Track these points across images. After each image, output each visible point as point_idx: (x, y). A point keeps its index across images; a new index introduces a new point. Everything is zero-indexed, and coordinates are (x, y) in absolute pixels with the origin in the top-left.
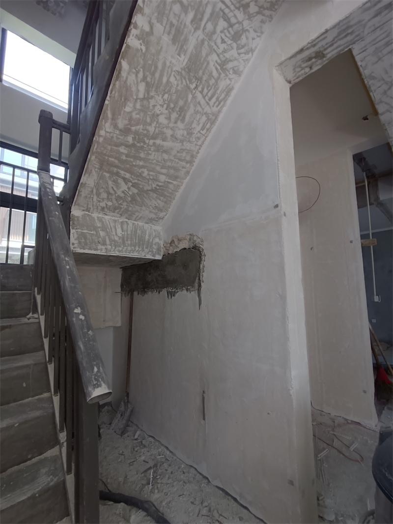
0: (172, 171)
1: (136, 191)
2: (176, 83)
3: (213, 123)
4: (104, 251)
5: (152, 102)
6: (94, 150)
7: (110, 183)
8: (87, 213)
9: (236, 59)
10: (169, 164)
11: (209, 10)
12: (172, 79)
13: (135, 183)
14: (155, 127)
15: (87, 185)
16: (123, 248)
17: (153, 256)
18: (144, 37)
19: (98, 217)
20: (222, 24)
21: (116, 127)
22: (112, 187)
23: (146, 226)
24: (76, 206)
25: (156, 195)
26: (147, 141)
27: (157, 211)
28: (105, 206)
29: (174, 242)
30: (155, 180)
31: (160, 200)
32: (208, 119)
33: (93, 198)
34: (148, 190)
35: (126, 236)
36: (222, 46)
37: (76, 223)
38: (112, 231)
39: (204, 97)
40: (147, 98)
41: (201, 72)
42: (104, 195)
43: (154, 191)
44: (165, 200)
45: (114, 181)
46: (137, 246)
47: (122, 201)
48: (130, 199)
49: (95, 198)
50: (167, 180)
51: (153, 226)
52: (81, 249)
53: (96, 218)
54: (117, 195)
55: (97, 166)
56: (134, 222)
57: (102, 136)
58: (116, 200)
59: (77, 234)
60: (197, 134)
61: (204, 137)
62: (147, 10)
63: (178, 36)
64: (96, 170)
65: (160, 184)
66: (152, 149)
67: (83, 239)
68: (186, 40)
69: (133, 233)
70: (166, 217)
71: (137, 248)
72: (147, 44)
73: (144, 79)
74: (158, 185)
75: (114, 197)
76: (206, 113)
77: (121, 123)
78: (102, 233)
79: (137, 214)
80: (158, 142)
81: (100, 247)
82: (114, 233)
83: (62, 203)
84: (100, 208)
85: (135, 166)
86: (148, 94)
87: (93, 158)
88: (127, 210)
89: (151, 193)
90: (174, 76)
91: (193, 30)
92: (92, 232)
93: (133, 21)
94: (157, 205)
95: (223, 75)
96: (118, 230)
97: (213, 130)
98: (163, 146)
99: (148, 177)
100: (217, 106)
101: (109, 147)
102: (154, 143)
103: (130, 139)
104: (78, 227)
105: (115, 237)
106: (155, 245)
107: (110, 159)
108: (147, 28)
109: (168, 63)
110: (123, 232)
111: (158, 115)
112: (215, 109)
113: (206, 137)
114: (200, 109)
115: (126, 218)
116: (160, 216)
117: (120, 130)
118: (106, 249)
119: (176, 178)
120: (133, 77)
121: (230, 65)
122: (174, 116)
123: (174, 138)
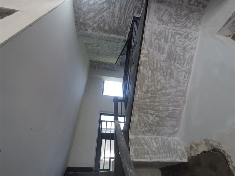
0: (175, 103)
1: (158, 119)
2: (164, 65)
3: (189, 73)
4: (149, 159)
5: (156, 76)
6: (135, 104)
7: (145, 118)
8: (136, 136)
9: (190, 44)
10: (172, 100)
11: (170, 35)
12: (162, 64)
13: (157, 115)
14: (160, 86)
15: (134, 121)
16: (160, 156)
17: (181, 159)
18: (147, 56)
19: (142, 138)
20: (177, 36)
21: (142, 91)
22: (146, 120)
23: (169, 138)
24: (131, 133)
25: (169, 119)
26: (158, 93)
27: (173, 128)
28: (144, 130)
29: (193, 147)
30: (167, 110)
31: (173, 121)
32: (186, 73)
33: (138, 127)
34: (164, 117)
35: (159, 147)
36: (181, 43)
37: (132, 143)
38: (151, 145)
39: (180, 65)
40: (153, 75)
41: (174, 56)
42: (143, 125)
43: (168, 116)
44: (176, 120)
45: (146, 116)
46: (168, 153)
47: (152, 126)
48: (156, 124)
49: (139, 127)
50: (174, 109)
51: (173, 137)
52: (136, 159)
53: (141, 138)
54: (149, 123)
55: (137, 111)
56: (162, 137)
57: (137, 97)
58: (149, 126)
59: (133, 149)
60: (182, 81)
61: (187, 81)
62: (145, 47)
63: (160, 49)
64: (137, 113)
65: (170, 112)
66: (161, 95)
67: (136, 152)
68: (164, 49)
69: (163, 144)
70: (180, 130)
71: (168, 155)
73: (150, 69)
74: (169, 113)
75: (148, 124)
76: (184, 71)
77: (144, 89)
78: (146, 147)
79: (162, 132)
80: (163, 91)
81: (146, 156)
82: (152, 146)
83: (124, 133)
84: (142, 132)
85: (155, 106)
86: (153, 74)
87: (135, 108)
88: (156, 131)
89: (167, 118)
90: (162, 62)
91: (165, 44)
92: (141, 147)
93: (141, 53)
94: (172, 124)
95: (186, 53)
96: (154, 143)
97: (191, 76)
98: (166, 93)
99: (163, 110)
100: (189, 65)
101: (141, 101)
102: (161, 93)
103: (150, 95)
104: (133, 145)
105: (153, 148)
106: (179, 150)
107: (142, 106)
108: (147, 52)
109: (158, 60)
110: (157, 144)
111: (160, 80)
112: (188, 67)
113: (188, 81)
114: (180, 70)
115: (157, 135)
116: (176, 131)
117: (145, 92)
118: (150, 157)
119: (178, 106)
120: (145, 70)
121: (188, 48)
122: (168, 78)
123: (171, 87)
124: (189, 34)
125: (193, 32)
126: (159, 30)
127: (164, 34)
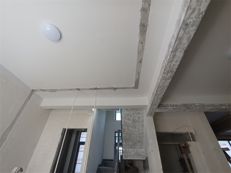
0: (139, 137)
3: (143, 126)
5: (129, 128)
10: (138, 136)
11: (132, 114)
12: (131, 124)
13: (132, 142)
14: (132, 131)
16: (134, 157)
17: (142, 159)
20: (135, 114)
21: (125, 134)
23: (140, 150)
24: (123, 149)
25: (138, 143)
26: (131, 134)
27: (140, 146)
28: (128, 147)
30: (137, 140)
32: (142, 126)
35: (134, 154)
36: (137, 116)
37: (124, 152)
39: (138, 123)
40: (128, 128)
41: (135, 121)
42: (128, 145)
43: (137, 142)
44: (141, 143)
45: (128, 142)
46: (138, 156)
47: (131, 146)
48: (133, 145)
50: (139, 139)
52: (125, 158)
53: (127, 150)
56: (136, 149)
60: (141, 129)
61: (143, 129)
63: (129, 119)
66: (133, 135)
68: (130, 119)
69: (136, 152)
70: (144, 147)
72: (125, 123)
73: (126, 126)
77: (126, 133)
78: (129, 154)
79: (136, 147)
80: (133, 133)
81: (129, 157)
85: (131, 139)
88: (133, 147)
91: (131, 117)
92: (127, 154)
95: (140, 119)
96: (132, 152)
97: (144, 127)
98: (135, 134)
99: (135, 140)
103: (128, 135)
105: (132, 154)
106: (143, 155)
109: (129, 123)
112: (142, 124)
114: (139, 125)
115: (134, 149)
116: (142, 147)
119: (141, 138)
120: (125, 127)
121: (140, 117)
122: (134, 128)
123: (136, 131)
124: (139, 112)
125: (141, 112)
126: (127, 113)
127: (129, 114)
